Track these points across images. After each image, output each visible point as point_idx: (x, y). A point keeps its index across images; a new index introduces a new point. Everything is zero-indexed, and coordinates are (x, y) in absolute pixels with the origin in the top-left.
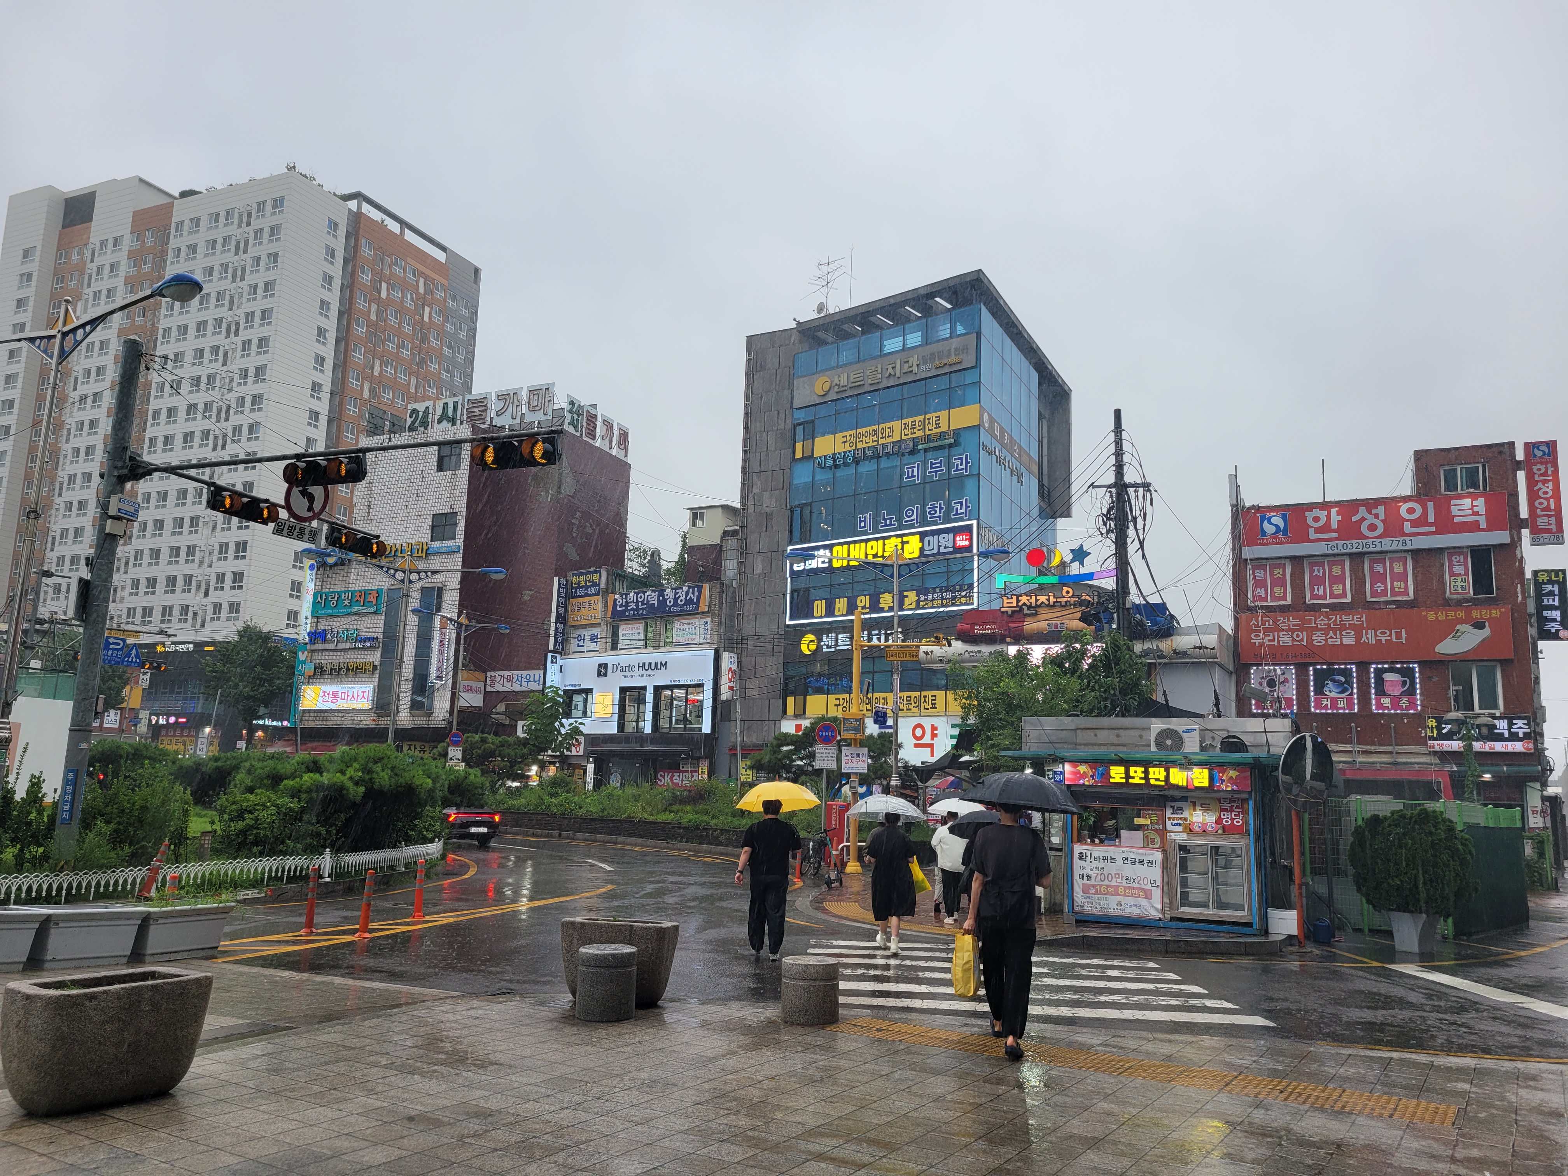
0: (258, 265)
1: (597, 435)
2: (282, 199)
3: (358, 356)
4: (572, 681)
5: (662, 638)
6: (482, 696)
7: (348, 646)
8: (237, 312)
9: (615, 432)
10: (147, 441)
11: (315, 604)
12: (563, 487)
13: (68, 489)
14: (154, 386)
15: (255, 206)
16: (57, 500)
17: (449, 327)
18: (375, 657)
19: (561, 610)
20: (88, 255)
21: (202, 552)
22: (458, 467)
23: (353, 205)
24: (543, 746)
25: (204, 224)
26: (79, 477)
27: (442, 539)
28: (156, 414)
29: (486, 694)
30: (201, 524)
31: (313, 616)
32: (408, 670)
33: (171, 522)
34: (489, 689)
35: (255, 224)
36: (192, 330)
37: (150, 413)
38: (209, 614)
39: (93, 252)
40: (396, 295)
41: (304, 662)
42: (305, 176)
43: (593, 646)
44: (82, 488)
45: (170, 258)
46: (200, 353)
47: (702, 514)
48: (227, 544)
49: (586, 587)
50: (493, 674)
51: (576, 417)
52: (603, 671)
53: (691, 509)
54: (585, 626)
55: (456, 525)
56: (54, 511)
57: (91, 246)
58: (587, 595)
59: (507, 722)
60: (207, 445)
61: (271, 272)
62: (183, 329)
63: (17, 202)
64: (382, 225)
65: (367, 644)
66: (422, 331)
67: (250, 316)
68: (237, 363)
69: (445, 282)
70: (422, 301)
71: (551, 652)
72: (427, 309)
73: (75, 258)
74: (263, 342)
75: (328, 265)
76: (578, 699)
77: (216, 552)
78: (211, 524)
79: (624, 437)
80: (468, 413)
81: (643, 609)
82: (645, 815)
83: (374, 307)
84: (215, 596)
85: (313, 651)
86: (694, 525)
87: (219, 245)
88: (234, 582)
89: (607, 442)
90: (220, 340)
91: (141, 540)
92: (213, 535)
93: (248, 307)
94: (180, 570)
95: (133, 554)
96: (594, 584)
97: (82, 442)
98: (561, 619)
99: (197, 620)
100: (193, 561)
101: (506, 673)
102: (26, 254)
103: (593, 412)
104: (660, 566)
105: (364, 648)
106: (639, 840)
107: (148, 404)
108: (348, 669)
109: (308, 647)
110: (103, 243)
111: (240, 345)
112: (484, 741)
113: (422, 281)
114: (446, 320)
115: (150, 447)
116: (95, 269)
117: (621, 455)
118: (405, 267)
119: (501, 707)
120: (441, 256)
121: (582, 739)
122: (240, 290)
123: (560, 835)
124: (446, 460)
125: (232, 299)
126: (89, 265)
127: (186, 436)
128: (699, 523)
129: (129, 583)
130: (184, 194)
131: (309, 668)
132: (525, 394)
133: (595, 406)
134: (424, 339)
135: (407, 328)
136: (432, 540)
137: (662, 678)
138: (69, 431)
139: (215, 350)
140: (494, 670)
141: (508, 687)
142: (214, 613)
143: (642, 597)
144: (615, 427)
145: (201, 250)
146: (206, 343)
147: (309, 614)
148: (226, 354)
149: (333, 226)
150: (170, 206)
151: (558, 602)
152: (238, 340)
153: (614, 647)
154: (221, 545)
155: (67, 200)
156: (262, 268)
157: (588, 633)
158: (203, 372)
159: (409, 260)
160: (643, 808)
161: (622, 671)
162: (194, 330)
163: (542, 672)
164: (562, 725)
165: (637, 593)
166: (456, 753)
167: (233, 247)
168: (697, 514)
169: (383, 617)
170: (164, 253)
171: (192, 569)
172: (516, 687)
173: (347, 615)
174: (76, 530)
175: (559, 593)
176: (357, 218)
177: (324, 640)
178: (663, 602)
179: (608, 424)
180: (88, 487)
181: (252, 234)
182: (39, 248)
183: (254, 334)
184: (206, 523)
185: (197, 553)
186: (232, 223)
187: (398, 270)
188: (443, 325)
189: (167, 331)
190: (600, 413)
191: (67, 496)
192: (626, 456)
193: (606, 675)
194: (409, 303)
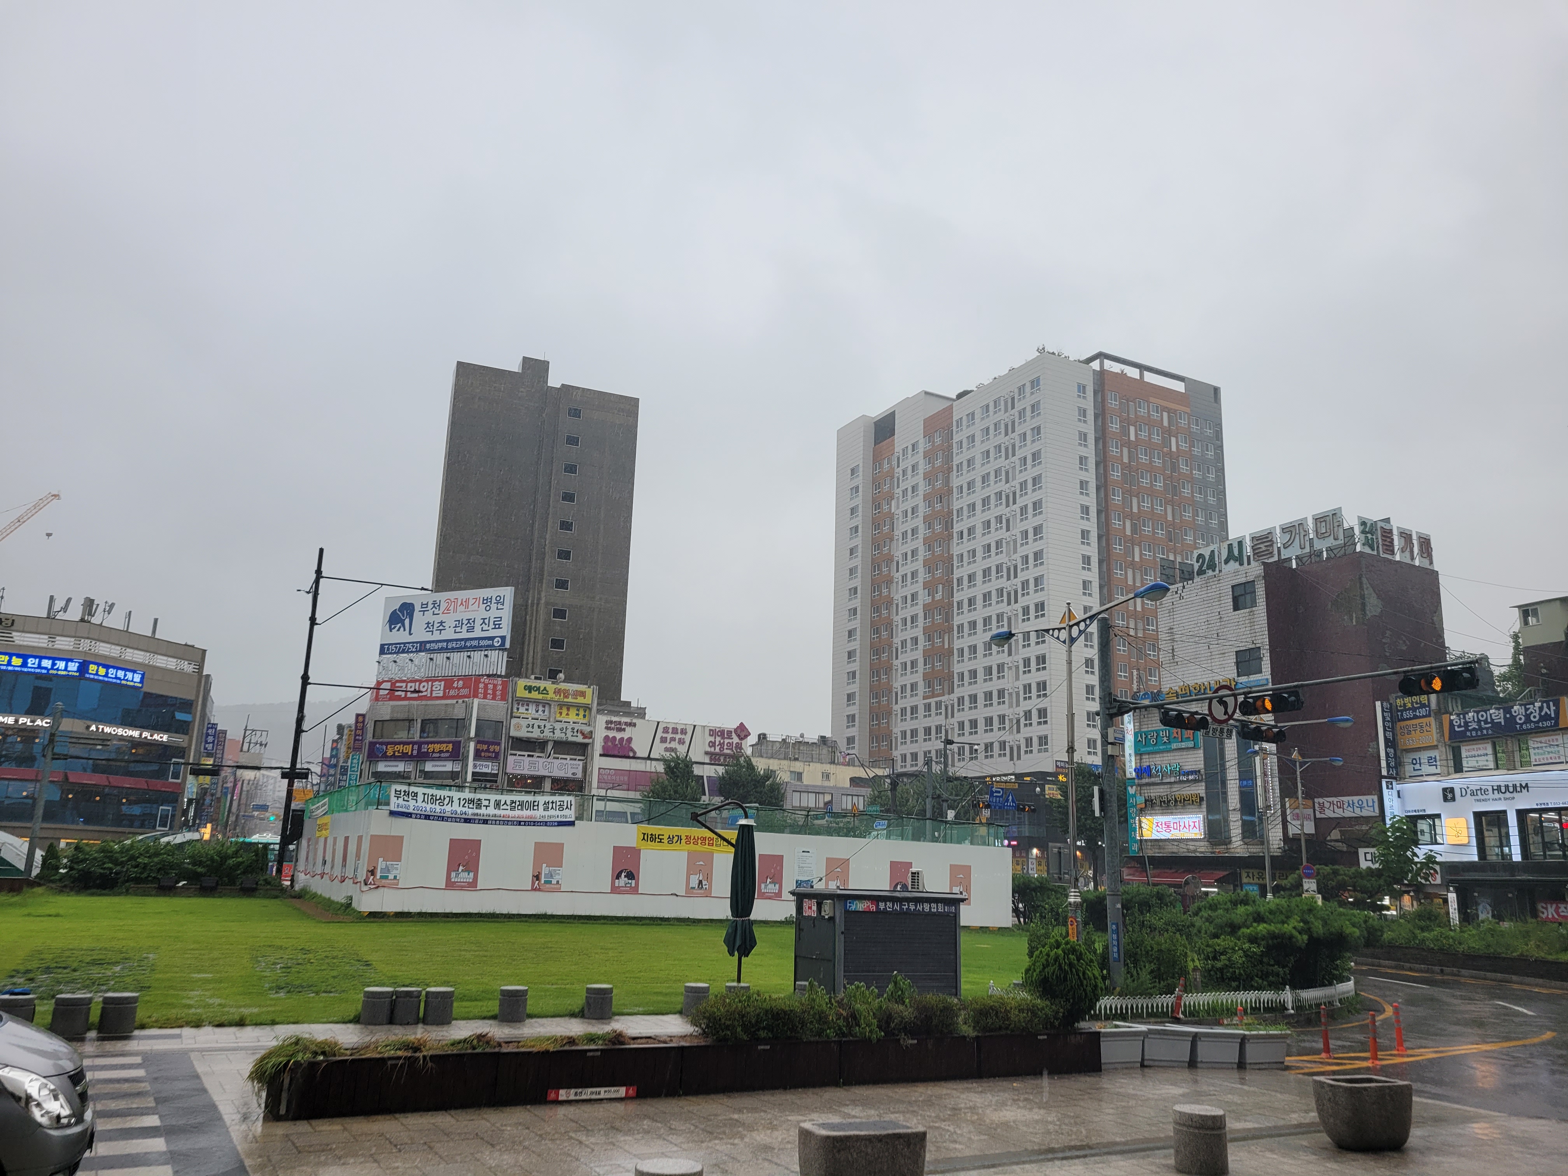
0: (1025, 440)
1: (1396, 548)
2: (1038, 379)
3: (1117, 499)
4: (1414, 807)
5: (1517, 758)
6: (1313, 823)
7: (1172, 780)
8: (1013, 484)
9: (1415, 542)
10: (955, 604)
11: (1137, 743)
12: (1367, 608)
13: (902, 652)
14: (955, 558)
15: (1016, 391)
16: (895, 662)
17: (1196, 451)
18: (1200, 789)
19: (1390, 735)
20: (895, 463)
21: (1010, 694)
22: (1254, 604)
23: (1096, 365)
24: (1398, 877)
25: (977, 416)
26: (909, 641)
27: (1248, 675)
28: (960, 581)
29: (1317, 821)
30: (1006, 669)
31: (1136, 754)
32: (1234, 799)
33: (982, 670)
34: (1318, 815)
35: (1019, 406)
36: (979, 507)
37: (955, 581)
38: (1023, 748)
39: (898, 459)
40: (1144, 435)
41: (1134, 796)
42: (1053, 353)
43: (1433, 770)
44: (912, 650)
45: (955, 451)
46: (988, 524)
47: (1535, 614)
48: (1030, 685)
49: (1414, 709)
50: (1321, 800)
51: (1369, 536)
52: (1450, 796)
53: (1519, 607)
54: (1419, 749)
55: (1261, 659)
56: (894, 672)
57: (896, 454)
58: (1416, 717)
59: (1345, 849)
60: (1002, 601)
61: (1037, 443)
62: (972, 507)
63: (842, 434)
64: (1123, 375)
65: (1191, 777)
66: (1172, 459)
67: (1023, 485)
68: (1018, 527)
69: (1188, 410)
70: (1168, 433)
71: (1385, 777)
72: (1173, 440)
73: (886, 466)
74: (1037, 505)
75: (1082, 424)
76: (1423, 825)
77: (1022, 693)
78: (1014, 669)
79: (1426, 544)
80: (1254, 550)
81: (1487, 729)
82: (1542, 954)
83: (1125, 450)
84: (1026, 732)
85: (1140, 785)
86: (1526, 623)
87: (992, 431)
88: (1040, 718)
89: (1407, 554)
90: (1002, 510)
91: (961, 689)
92: (1017, 678)
93: (1020, 478)
94: (995, 711)
95: (956, 700)
96: (1423, 706)
97: (907, 613)
98: (1389, 743)
99: (1014, 754)
100: (1004, 702)
101: (1335, 800)
102: (853, 471)
103: (1387, 527)
104: (1491, 673)
105: (1188, 781)
106: (1540, 981)
107: (952, 574)
108: (1176, 801)
109: (1136, 781)
110: (905, 450)
111: (1018, 511)
112: (1335, 873)
113: (1165, 415)
114: (1192, 445)
115: (958, 609)
116: (901, 472)
117: (1426, 564)
118: (1148, 407)
119: (1335, 834)
120: (1180, 387)
121: (1437, 868)
122: (1013, 465)
123: (1442, 971)
124: (1241, 599)
125: (1007, 473)
126: (897, 470)
127: (984, 595)
128: (1531, 620)
129: (956, 726)
130: (960, 396)
131: (1140, 800)
132: (1310, 523)
133: (1387, 520)
134: (1174, 467)
135: (1158, 462)
136: (1238, 676)
137: (1525, 802)
138: (897, 605)
139: (999, 519)
140: (1322, 797)
141: (1339, 813)
142: (1027, 747)
143: (1483, 716)
144: (1414, 537)
145: (978, 439)
146: (991, 515)
147: (1132, 752)
148: (1008, 521)
149: (1082, 388)
150: (951, 407)
151: (1384, 726)
152: (1016, 507)
153: (1458, 768)
154: (1025, 686)
155: (875, 423)
156: (1028, 442)
157: (1424, 756)
158: (991, 539)
159: (1152, 399)
160: (1538, 947)
161: (1473, 794)
162: (981, 505)
163: (1375, 798)
164: (1415, 854)
165: (1478, 712)
166: (1310, 885)
167: (1003, 430)
168: (1527, 611)
169: (1202, 751)
170: (950, 447)
171: (1004, 709)
172: (1348, 814)
173: (1168, 751)
174: (912, 685)
175: (1384, 718)
176: (1101, 376)
177: (1150, 776)
178: (1511, 720)
179: (1406, 536)
180: (917, 649)
181: (1017, 414)
182: (861, 465)
183: (1027, 500)
184: (1010, 668)
185: (1006, 695)
186: (1000, 410)
187: (1143, 412)
188: (1190, 450)
189: (960, 511)
190: (1396, 525)
191: (902, 658)
192: (1431, 563)
193: (1453, 799)
194: (1156, 439)
